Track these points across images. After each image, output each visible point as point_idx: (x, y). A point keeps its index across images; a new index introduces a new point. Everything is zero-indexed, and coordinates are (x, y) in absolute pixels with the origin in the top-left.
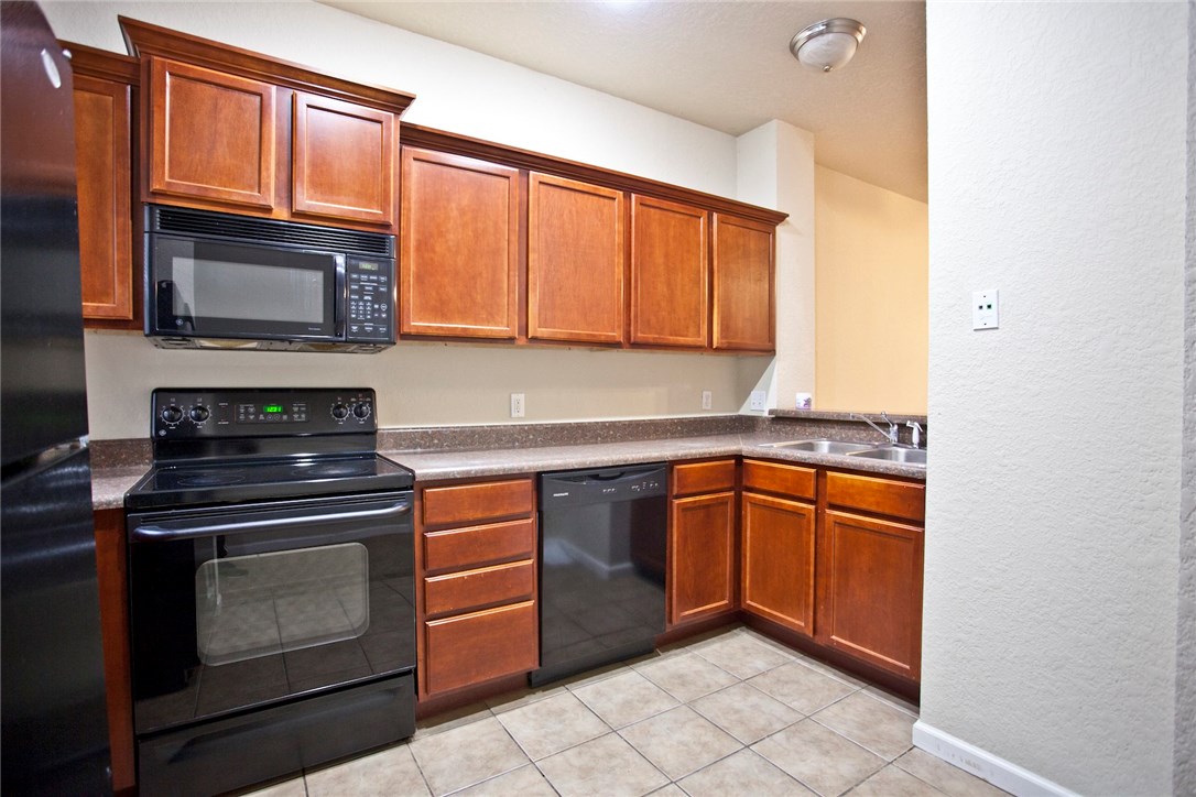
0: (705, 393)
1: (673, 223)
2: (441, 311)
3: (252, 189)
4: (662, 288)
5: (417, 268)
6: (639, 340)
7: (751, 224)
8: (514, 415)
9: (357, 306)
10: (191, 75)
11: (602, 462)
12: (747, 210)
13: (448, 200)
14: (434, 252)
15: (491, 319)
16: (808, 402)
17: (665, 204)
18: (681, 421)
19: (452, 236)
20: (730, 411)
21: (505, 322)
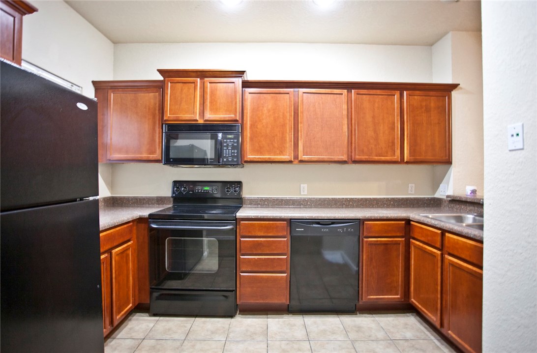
0: (410, 185)
1: (377, 100)
2: (259, 151)
3: (192, 114)
4: (370, 133)
5: (251, 135)
6: (356, 159)
7: (432, 93)
8: (302, 193)
9: (226, 151)
10: (175, 81)
11: (321, 217)
12: (427, 86)
13: (263, 107)
14: (257, 128)
15: (281, 153)
16: (474, 192)
17: (372, 92)
18: (393, 199)
19: (264, 121)
20: (429, 195)
21: (288, 154)
